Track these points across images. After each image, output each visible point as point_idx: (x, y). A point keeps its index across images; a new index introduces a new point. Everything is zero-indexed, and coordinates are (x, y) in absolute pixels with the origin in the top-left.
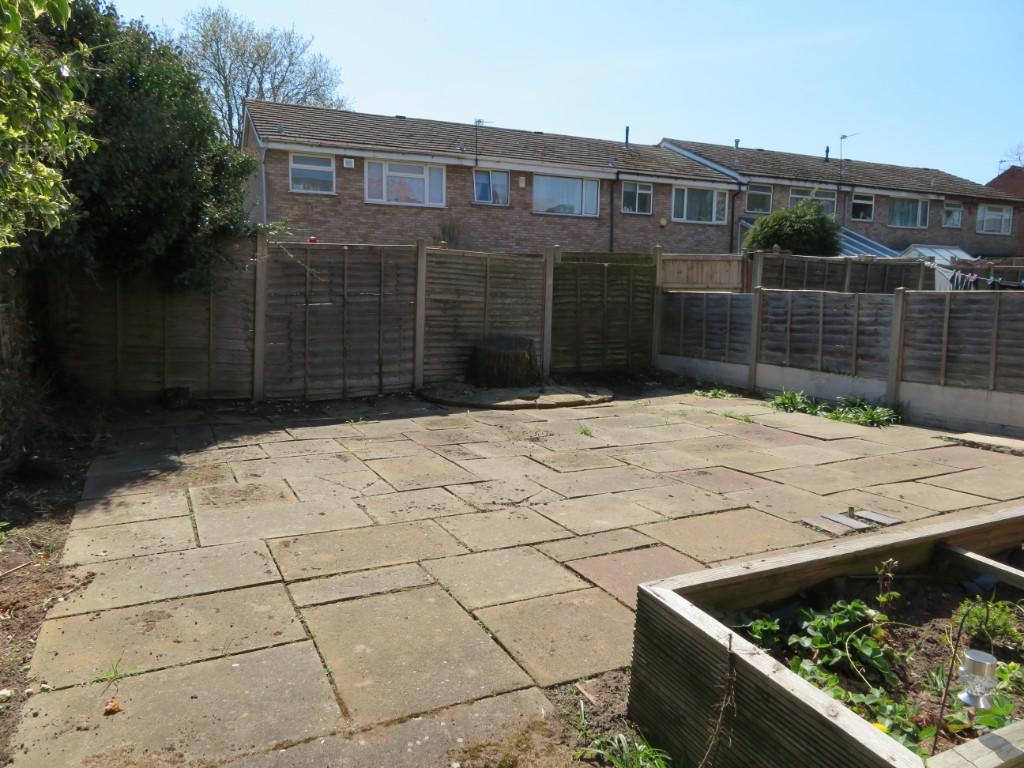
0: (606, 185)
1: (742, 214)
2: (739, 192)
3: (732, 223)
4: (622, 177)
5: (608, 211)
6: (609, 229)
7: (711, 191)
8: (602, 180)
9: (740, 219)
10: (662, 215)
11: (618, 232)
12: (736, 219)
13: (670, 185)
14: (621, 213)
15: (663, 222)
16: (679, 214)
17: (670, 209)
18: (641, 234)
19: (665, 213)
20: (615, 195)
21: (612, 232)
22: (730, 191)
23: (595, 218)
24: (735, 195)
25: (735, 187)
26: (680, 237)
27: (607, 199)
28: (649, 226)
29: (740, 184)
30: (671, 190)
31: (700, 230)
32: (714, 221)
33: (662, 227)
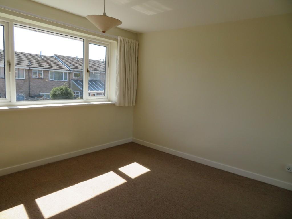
0: (26, 71)
1: (72, 78)
2: (70, 73)
3: (69, 81)
4: (31, 68)
5: (28, 77)
6: (28, 82)
7: (62, 73)
8: (25, 69)
9: (72, 79)
10: (46, 78)
11: (31, 83)
12: (70, 79)
13: (49, 71)
14: (32, 78)
15: (47, 80)
16: (52, 78)
17: (49, 77)
18: (40, 84)
19: (47, 78)
20: (30, 73)
21: (29, 83)
22: (68, 72)
23: (24, 80)
24: (69, 73)
25: (69, 72)
26: (53, 84)
27: (27, 74)
28: (42, 82)
29: (70, 71)
30: (49, 72)
31: (59, 82)
32: (63, 80)
33: (46, 82)
